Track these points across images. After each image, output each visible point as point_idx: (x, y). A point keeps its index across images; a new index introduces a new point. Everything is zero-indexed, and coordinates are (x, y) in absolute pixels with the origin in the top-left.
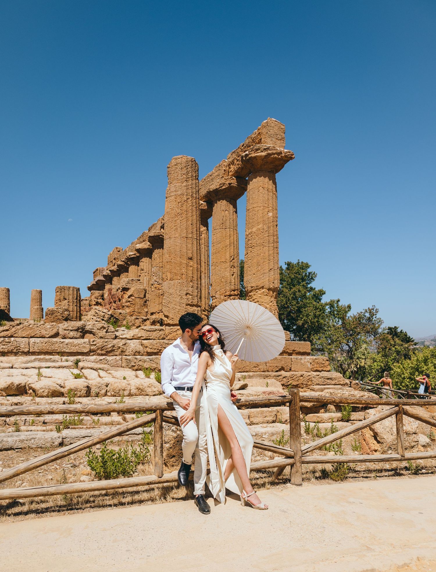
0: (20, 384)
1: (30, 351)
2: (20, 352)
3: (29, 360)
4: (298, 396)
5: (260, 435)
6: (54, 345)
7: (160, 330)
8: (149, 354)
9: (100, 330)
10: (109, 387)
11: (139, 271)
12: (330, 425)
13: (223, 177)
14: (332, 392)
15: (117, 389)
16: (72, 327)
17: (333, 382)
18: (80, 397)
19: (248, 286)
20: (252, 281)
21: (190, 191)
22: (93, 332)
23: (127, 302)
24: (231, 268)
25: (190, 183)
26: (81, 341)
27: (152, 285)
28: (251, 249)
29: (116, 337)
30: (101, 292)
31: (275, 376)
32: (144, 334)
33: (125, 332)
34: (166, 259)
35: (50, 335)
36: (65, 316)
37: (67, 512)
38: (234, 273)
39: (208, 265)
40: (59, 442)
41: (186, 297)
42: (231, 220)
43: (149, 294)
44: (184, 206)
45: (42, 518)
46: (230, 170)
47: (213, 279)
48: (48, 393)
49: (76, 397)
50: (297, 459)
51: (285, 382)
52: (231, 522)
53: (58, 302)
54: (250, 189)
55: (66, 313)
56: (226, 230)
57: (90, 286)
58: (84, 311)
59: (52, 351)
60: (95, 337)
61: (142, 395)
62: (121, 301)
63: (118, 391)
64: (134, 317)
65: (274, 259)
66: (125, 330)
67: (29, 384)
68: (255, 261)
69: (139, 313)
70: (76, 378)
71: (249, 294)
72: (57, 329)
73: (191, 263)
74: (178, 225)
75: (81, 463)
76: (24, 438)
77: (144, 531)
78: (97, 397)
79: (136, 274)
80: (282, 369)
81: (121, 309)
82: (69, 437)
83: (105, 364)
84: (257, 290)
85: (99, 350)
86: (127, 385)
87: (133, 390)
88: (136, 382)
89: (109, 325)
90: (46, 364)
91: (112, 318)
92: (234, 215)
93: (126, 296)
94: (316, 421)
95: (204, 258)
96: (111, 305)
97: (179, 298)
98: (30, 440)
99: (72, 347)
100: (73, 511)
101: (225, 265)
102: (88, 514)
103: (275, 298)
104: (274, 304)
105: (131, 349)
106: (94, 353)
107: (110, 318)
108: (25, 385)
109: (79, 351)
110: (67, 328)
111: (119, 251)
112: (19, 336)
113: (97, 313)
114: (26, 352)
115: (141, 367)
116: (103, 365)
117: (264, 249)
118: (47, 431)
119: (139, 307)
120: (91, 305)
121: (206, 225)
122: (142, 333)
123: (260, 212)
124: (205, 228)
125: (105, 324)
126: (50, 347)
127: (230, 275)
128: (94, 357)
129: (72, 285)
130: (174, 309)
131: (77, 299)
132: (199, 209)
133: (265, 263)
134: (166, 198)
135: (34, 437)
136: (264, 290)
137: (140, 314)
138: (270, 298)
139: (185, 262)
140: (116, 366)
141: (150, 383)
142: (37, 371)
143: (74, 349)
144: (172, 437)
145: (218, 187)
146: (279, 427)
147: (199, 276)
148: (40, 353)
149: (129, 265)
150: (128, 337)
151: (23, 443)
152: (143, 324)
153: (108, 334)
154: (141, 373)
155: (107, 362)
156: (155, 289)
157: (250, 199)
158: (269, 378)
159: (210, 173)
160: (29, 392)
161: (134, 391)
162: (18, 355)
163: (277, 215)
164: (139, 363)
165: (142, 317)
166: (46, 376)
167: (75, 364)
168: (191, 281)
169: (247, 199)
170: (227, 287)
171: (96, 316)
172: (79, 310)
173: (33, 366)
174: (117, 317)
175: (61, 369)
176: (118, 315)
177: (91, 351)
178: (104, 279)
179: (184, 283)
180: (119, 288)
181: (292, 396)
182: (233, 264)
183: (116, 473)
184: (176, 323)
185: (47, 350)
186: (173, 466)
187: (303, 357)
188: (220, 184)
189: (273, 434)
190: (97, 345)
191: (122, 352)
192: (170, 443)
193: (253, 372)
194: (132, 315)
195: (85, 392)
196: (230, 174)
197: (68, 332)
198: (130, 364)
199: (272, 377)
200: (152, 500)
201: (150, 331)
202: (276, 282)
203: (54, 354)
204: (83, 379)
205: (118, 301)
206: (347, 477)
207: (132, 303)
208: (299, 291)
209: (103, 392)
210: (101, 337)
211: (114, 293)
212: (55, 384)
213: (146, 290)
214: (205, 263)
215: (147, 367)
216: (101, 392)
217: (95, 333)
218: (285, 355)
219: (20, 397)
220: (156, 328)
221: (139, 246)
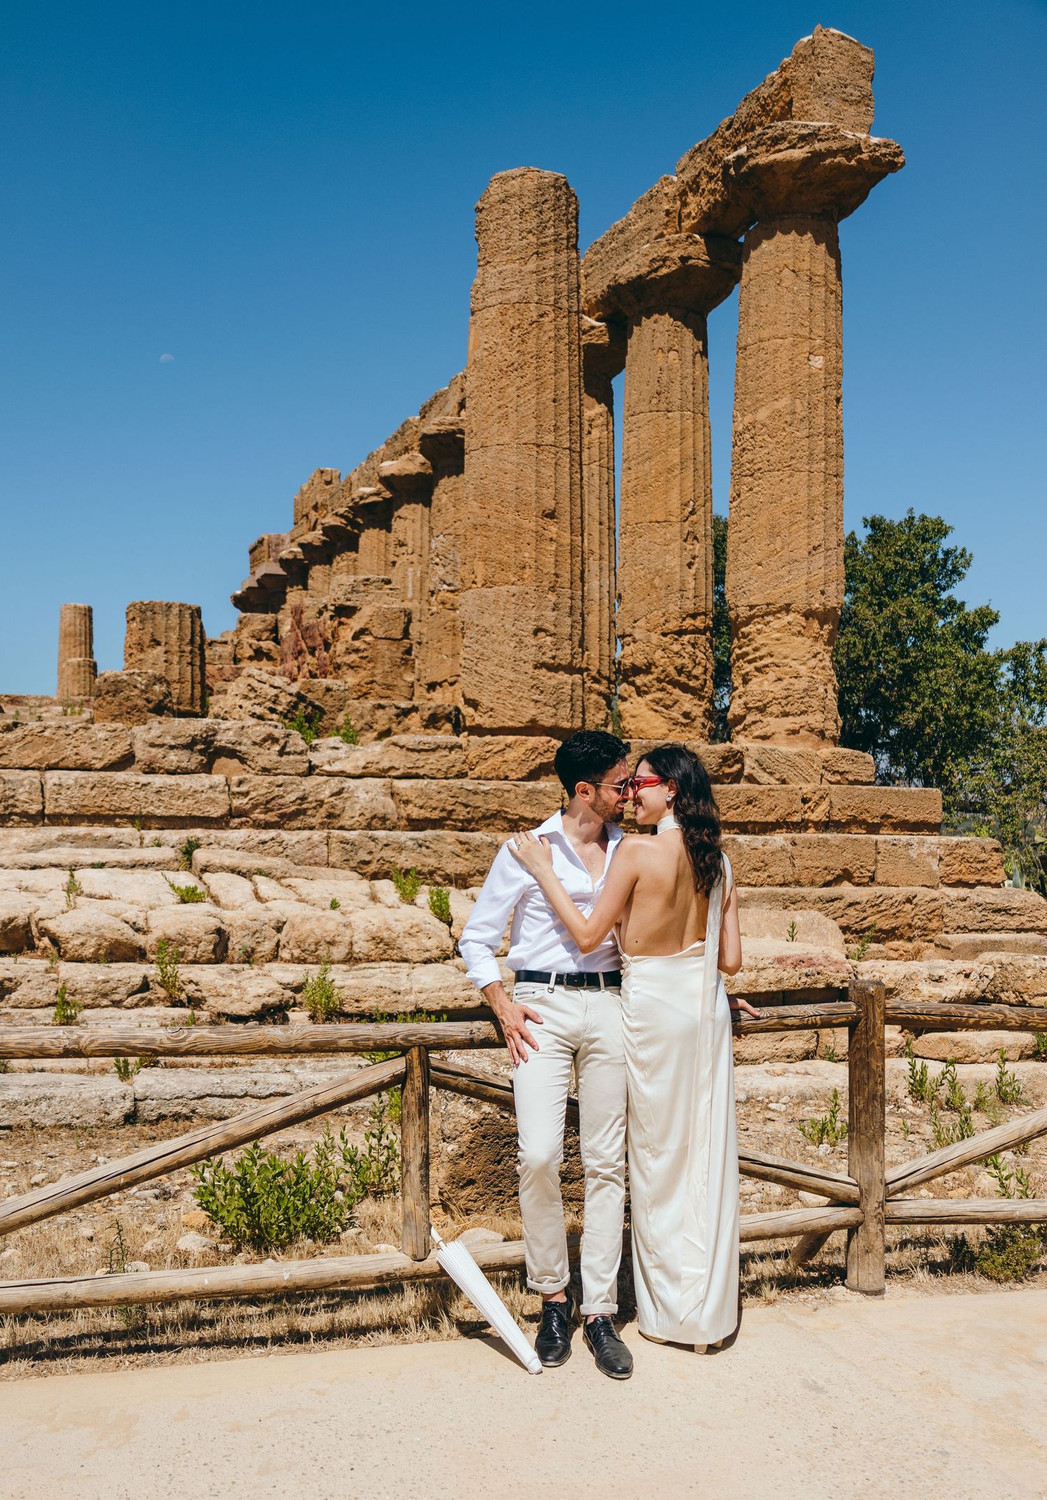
0: (11, 920)
1: (46, 812)
2: (16, 814)
3: (43, 841)
4: (879, 1007)
5: (762, 1102)
6: (119, 792)
7: (452, 749)
8: (416, 824)
9: (260, 746)
10: (284, 932)
11: (392, 549)
12: (992, 1070)
13: (662, 235)
14: (1005, 961)
15: (310, 940)
16: (174, 738)
17: (1014, 922)
18: (195, 962)
19: (739, 604)
20: (752, 588)
21: (550, 289)
22: (240, 752)
23: (348, 652)
24: (685, 540)
25: (549, 261)
26: (204, 780)
27: (433, 593)
28: (750, 479)
29: (311, 770)
30: (270, 617)
31: (820, 899)
32: (400, 761)
33: (341, 753)
34: (471, 516)
35: (106, 761)
36: (154, 697)
37: (127, 1359)
38: (694, 558)
39: (612, 530)
40: (125, 1111)
41: (533, 642)
42: (686, 382)
43: (422, 623)
44: (531, 342)
45: (50, 1377)
46: (686, 211)
47: (627, 578)
48: (98, 949)
49: (183, 963)
50: (868, 1209)
51: (853, 920)
52: (638, 1419)
53: (134, 651)
54: (752, 275)
55: (157, 688)
56: (670, 415)
57: (239, 592)
58: (218, 677)
59: (112, 813)
60: (246, 767)
61: (387, 960)
62: (332, 648)
63: (313, 947)
64: (371, 702)
65: (828, 515)
66: (341, 745)
67: (41, 919)
68: (762, 520)
69: (389, 687)
70: (184, 901)
71: (743, 629)
72: (128, 742)
73: (553, 529)
74: (510, 405)
75: (185, 1183)
76: (16, 1098)
77: (360, 1436)
78: (249, 962)
79: (382, 557)
80: (846, 876)
81: (331, 674)
82: (155, 1096)
83: (277, 854)
84: (768, 619)
85: (258, 811)
86: (343, 929)
87: (361, 943)
88: (369, 918)
89: (290, 731)
90: (94, 854)
91: (302, 706)
92: (697, 366)
93: (346, 634)
94: (949, 1057)
95: (597, 507)
96: (300, 659)
97: (513, 644)
98: (37, 1102)
99: (173, 802)
100: (146, 1354)
101: (664, 530)
102: (194, 1368)
103: (829, 643)
104: (823, 663)
105: (358, 806)
106: (244, 819)
107: (295, 706)
108: (29, 923)
109: (195, 813)
110: (159, 741)
111: (328, 483)
112: (11, 765)
113: (253, 689)
114: (33, 815)
115: (388, 865)
116: (269, 859)
117: (794, 480)
118: (89, 1073)
119: (387, 668)
120: (240, 660)
121: (605, 397)
122: (394, 756)
123: (784, 355)
124: (601, 408)
125: (276, 727)
126: (108, 799)
127: (681, 566)
128: (243, 833)
129: (176, 599)
130: (497, 678)
131: (192, 642)
132: (579, 348)
133: (795, 527)
134: (473, 313)
135: (48, 1092)
136: (790, 617)
137: (389, 692)
138: (809, 642)
139: (532, 525)
140: (311, 862)
141: (415, 922)
142: (64, 876)
143: (181, 808)
144: (464, 1121)
145: (644, 270)
146: (826, 1075)
147: (578, 572)
148: (75, 819)
149: (361, 528)
150: (349, 768)
151: (15, 1112)
152: (399, 723)
153: (285, 758)
154: (386, 888)
155: (282, 850)
156: (441, 606)
157: (751, 311)
158: (799, 905)
159: (619, 223)
160: (41, 944)
161: (362, 947)
162: (9, 825)
163: (840, 365)
164: (383, 854)
165: (396, 702)
166: (93, 893)
167: (184, 853)
168: (552, 589)
169: (742, 309)
170: (671, 605)
171: (250, 699)
172: (198, 679)
173: (54, 862)
174: (317, 703)
175: (138, 872)
176: (321, 696)
177: (232, 813)
178: (281, 572)
179: (527, 596)
180: (325, 607)
181: (859, 1006)
182: (691, 529)
183: (288, 1231)
184: (501, 724)
185: (98, 809)
186: (467, 1212)
187: (915, 838)
188: (653, 260)
189: (803, 1099)
190: (253, 794)
191: (330, 816)
192: (459, 1139)
193: (749, 885)
194: (365, 695)
195: (211, 947)
196: (687, 224)
197: (161, 752)
198: (356, 858)
199: (811, 905)
200: (394, 1326)
201: (419, 751)
202: (832, 589)
203: (118, 820)
204: (206, 907)
205: (322, 647)
206: (1036, 1269)
207: (365, 654)
208: (910, 614)
209: (267, 947)
210: (265, 770)
211: (311, 621)
212: (118, 920)
213: (408, 615)
214: (601, 524)
215: (408, 865)
216: (259, 949)
217: (246, 756)
218: (855, 830)
219: (12, 959)
220: (438, 741)
221: (390, 467)
